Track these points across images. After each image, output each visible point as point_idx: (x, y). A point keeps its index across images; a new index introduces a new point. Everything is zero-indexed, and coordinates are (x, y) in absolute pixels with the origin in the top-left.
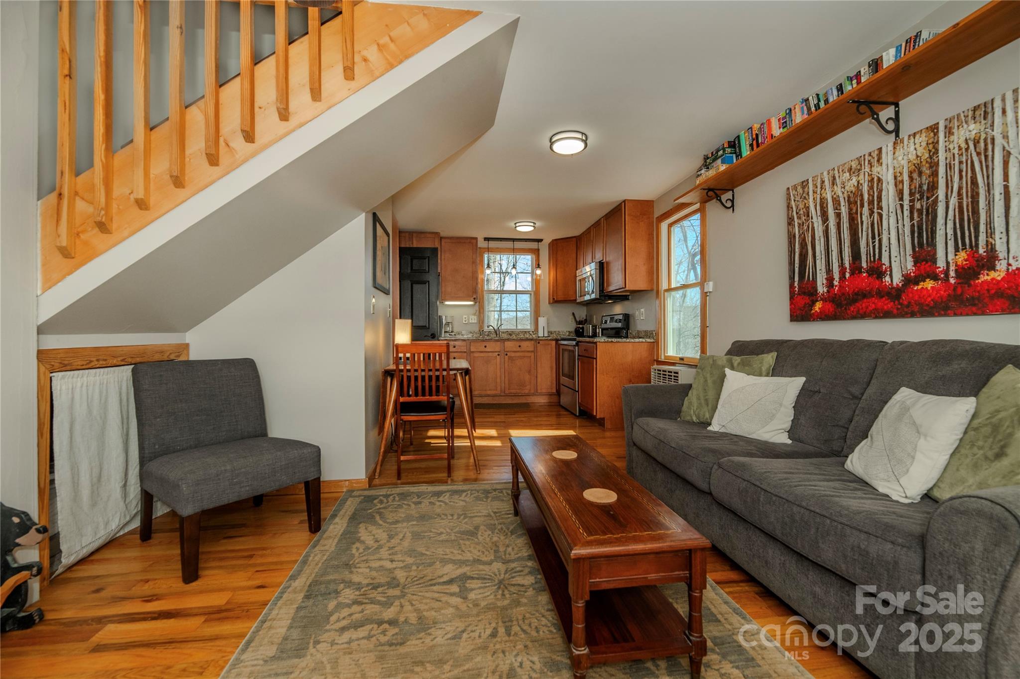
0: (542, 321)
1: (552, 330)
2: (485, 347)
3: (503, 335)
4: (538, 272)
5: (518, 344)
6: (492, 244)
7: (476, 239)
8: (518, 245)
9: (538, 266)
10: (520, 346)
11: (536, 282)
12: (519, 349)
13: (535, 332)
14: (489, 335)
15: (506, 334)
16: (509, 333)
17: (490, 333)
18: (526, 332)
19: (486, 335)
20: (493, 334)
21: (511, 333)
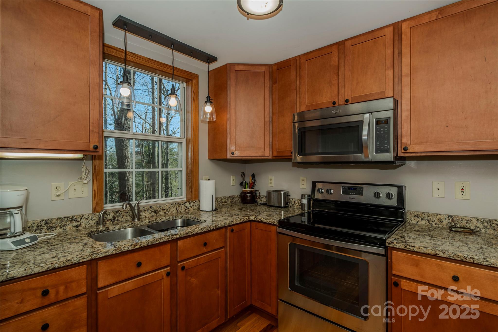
2: (139, 264)
5: (202, 240)
7: (100, 11)
9: (208, 100)
10: (205, 244)
12: (203, 250)
13: (193, 202)
14: (116, 219)
15: (149, 212)
16: (154, 210)
17: (118, 214)
18: (180, 204)
19: (110, 219)
20: (123, 216)
21: (157, 209)
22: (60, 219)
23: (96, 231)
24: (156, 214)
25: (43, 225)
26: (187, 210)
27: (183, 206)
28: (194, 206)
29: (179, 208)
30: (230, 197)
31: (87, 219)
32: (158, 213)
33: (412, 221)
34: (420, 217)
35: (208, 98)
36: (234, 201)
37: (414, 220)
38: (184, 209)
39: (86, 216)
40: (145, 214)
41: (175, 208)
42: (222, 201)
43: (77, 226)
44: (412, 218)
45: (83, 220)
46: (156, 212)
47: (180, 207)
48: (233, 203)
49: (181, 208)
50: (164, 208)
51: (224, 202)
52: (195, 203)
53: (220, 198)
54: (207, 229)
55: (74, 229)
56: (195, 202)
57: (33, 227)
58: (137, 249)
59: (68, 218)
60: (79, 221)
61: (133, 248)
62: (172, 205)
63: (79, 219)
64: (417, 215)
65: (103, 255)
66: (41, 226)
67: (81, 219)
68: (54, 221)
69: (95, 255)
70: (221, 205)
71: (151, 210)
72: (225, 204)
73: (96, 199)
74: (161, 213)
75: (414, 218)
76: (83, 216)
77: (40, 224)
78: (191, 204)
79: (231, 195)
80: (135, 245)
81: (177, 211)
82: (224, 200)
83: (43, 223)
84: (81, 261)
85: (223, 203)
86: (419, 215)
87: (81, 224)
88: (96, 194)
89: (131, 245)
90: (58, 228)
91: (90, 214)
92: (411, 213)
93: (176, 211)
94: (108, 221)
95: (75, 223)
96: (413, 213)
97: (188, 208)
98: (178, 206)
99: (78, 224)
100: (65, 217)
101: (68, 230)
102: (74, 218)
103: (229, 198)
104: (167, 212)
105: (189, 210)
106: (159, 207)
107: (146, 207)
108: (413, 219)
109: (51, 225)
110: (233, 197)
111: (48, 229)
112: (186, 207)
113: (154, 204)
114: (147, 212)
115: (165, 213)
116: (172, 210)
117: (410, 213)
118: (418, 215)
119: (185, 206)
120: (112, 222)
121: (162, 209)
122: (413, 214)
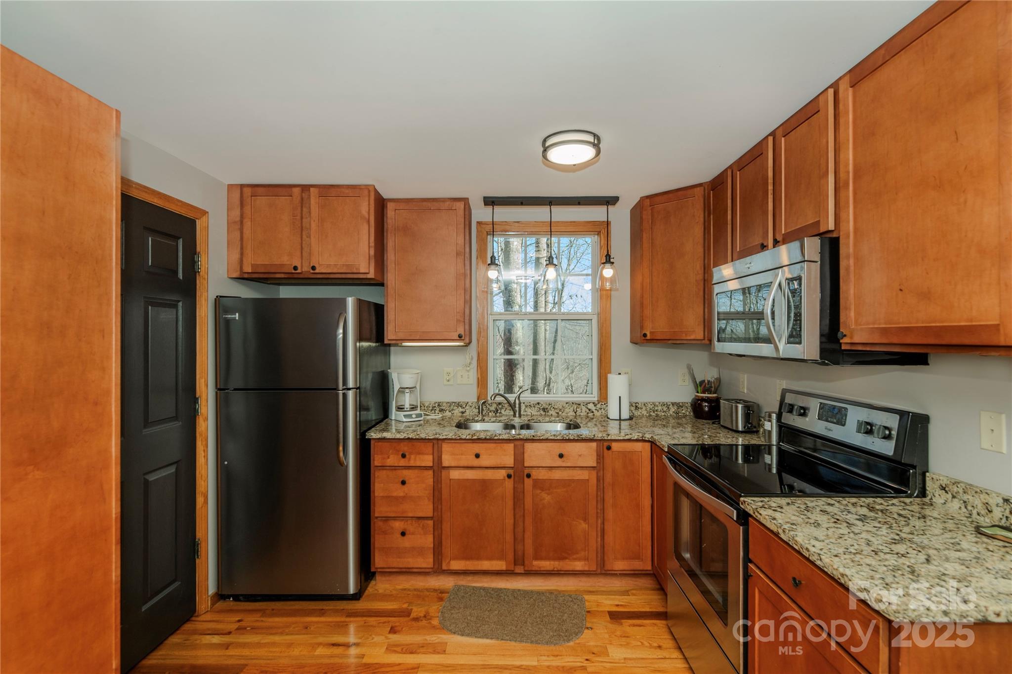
0: (618, 385)
1: (641, 399)
2: (477, 456)
3: (529, 411)
4: (608, 272)
5: (558, 448)
6: (503, 214)
7: (465, 201)
8: (562, 214)
9: (608, 260)
10: (561, 456)
11: (603, 295)
12: (559, 462)
13: (600, 404)
14: (499, 411)
15: (536, 409)
16: (542, 407)
17: (500, 406)
18: (579, 405)
19: (493, 411)
20: (506, 409)
21: (547, 407)
22: (449, 403)
23: (473, 419)
24: (545, 413)
25: (437, 407)
26: (591, 415)
27: (584, 408)
28: (602, 409)
29: (578, 410)
30: (673, 404)
31: (471, 406)
32: (548, 412)
33: (934, 496)
34: (949, 491)
35: (608, 257)
36: (683, 412)
37: (939, 495)
38: (586, 412)
39: (470, 404)
40: (531, 411)
41: (572, 409)
42: (656, 409)
43: (463, 413)
44: (935, 491)
45: (467, 407)
46: (544, 410)
47: (579, 408)
48: (680, 414)
49: (581, 410)
50: (556, 407)
51: (659, 410)
52: (604, 406)
53: (652, 404)
54: (563, 436)
55: (460, 414)
56: (603, 403)
57: (430, 407)
58: (474, 439)
59: (455, 403)
60: (464, 408)
61: (471, 438)
62: (567, 405)
63: (464, 406)
64: (944, 486)
65: (444, 437)
66: (435, 407)
67: (466, 406)
68: (444, 404)
69: (438, 436)
70: (653, 414)
71: (539, 406)
72: (663, 414)
73: (480, 387)
74: (552, 412)
75: (939, 492)
76: (468, 403)
77: (434, 405)
78: (597, 406)
79: (677, 401)
80: (472, 435)
81: (575, 413)
82: (660, 408)
83: (437, 405)
84: (427, 438)
85: (659, 413)
86: (948, 487)
87: (465, 411)
88: (480, 383)
89: (469, 434)
90: (447, 411)
91: (473, 402)
92: (935, 478)
93: (573, 413)
94: (490, 412)
95: (461, 410)
96: (937, 480)
97: (593, 412)
98: (576, 407)
99: (464, 410)
100: (453, 402)
101: (455, 414)
102: (460, 404)
103: (671, 405)
104: (560, 413)
105: (594, 415)
106: (549, 404)
107: (532, 403)
108: (937, 492)
109: (442, 408)
110: (680, 404)
111: (440, 411)
112: (590, 410)
113: (542, 400)
114: (533, 408)
115: (558, 413)
116: (567, 410)
117: (932, 478)
118: (946, 485)
119: (588, 408)
120: (494, 414)
121: (554, 408)
122: (938, 482)
